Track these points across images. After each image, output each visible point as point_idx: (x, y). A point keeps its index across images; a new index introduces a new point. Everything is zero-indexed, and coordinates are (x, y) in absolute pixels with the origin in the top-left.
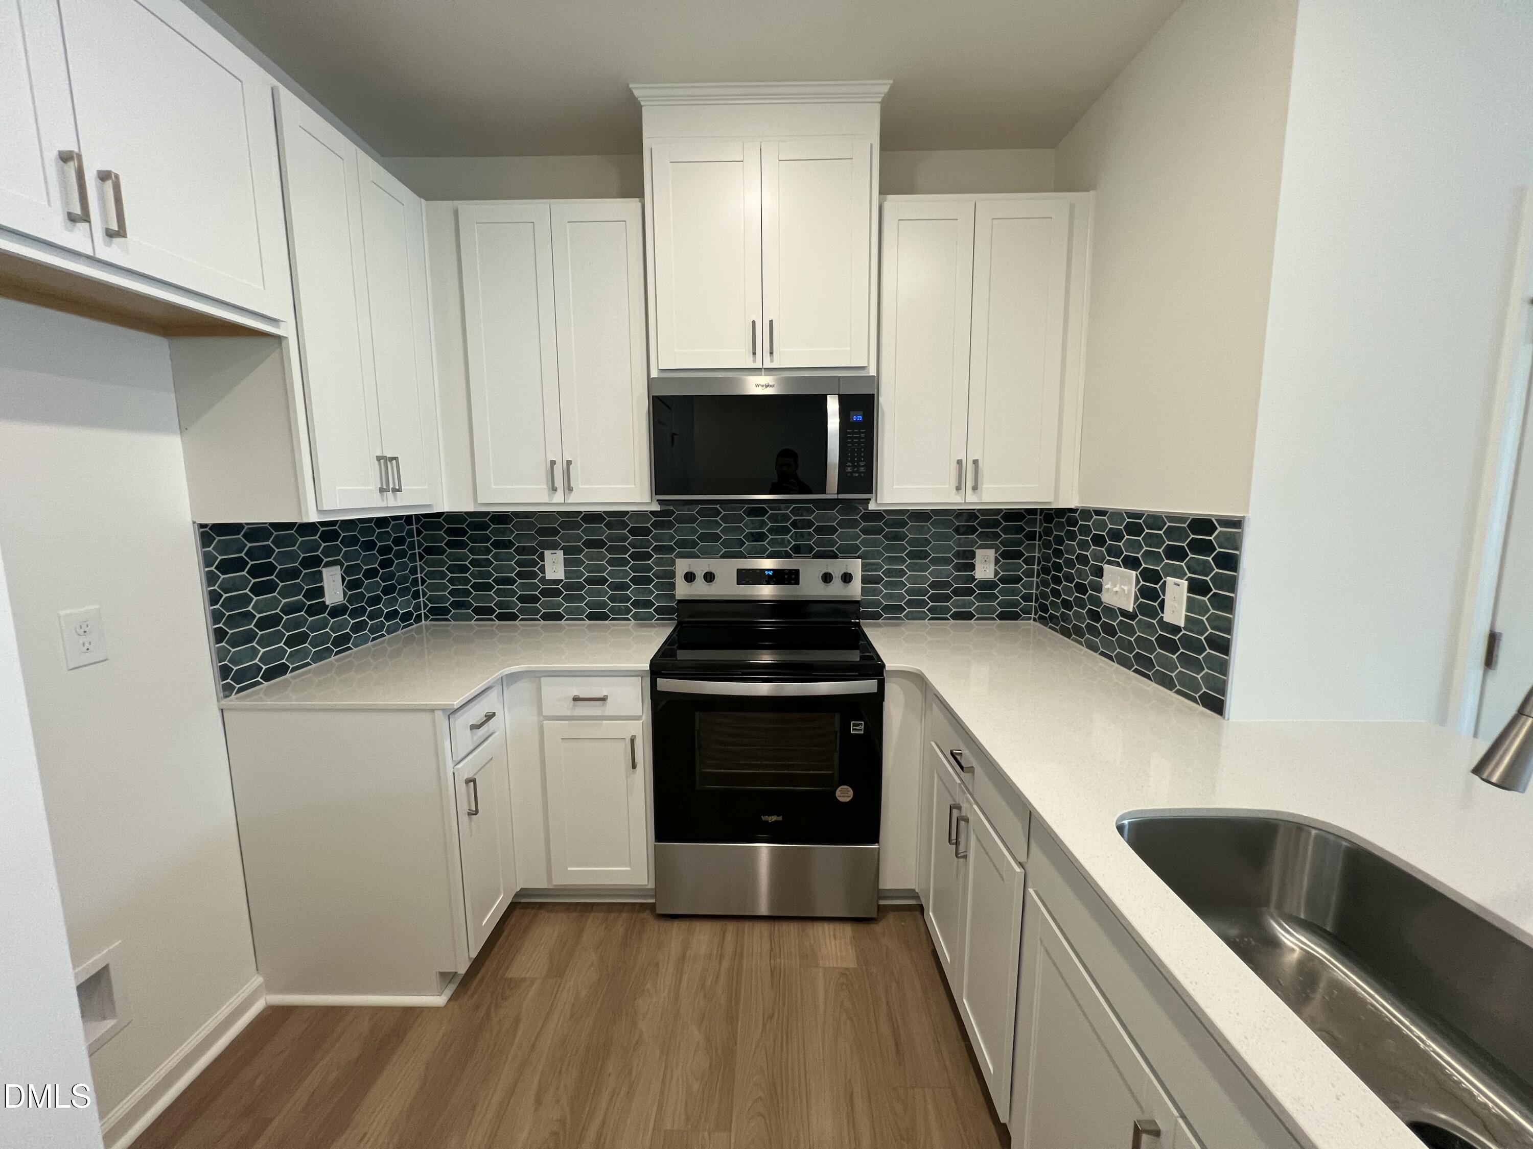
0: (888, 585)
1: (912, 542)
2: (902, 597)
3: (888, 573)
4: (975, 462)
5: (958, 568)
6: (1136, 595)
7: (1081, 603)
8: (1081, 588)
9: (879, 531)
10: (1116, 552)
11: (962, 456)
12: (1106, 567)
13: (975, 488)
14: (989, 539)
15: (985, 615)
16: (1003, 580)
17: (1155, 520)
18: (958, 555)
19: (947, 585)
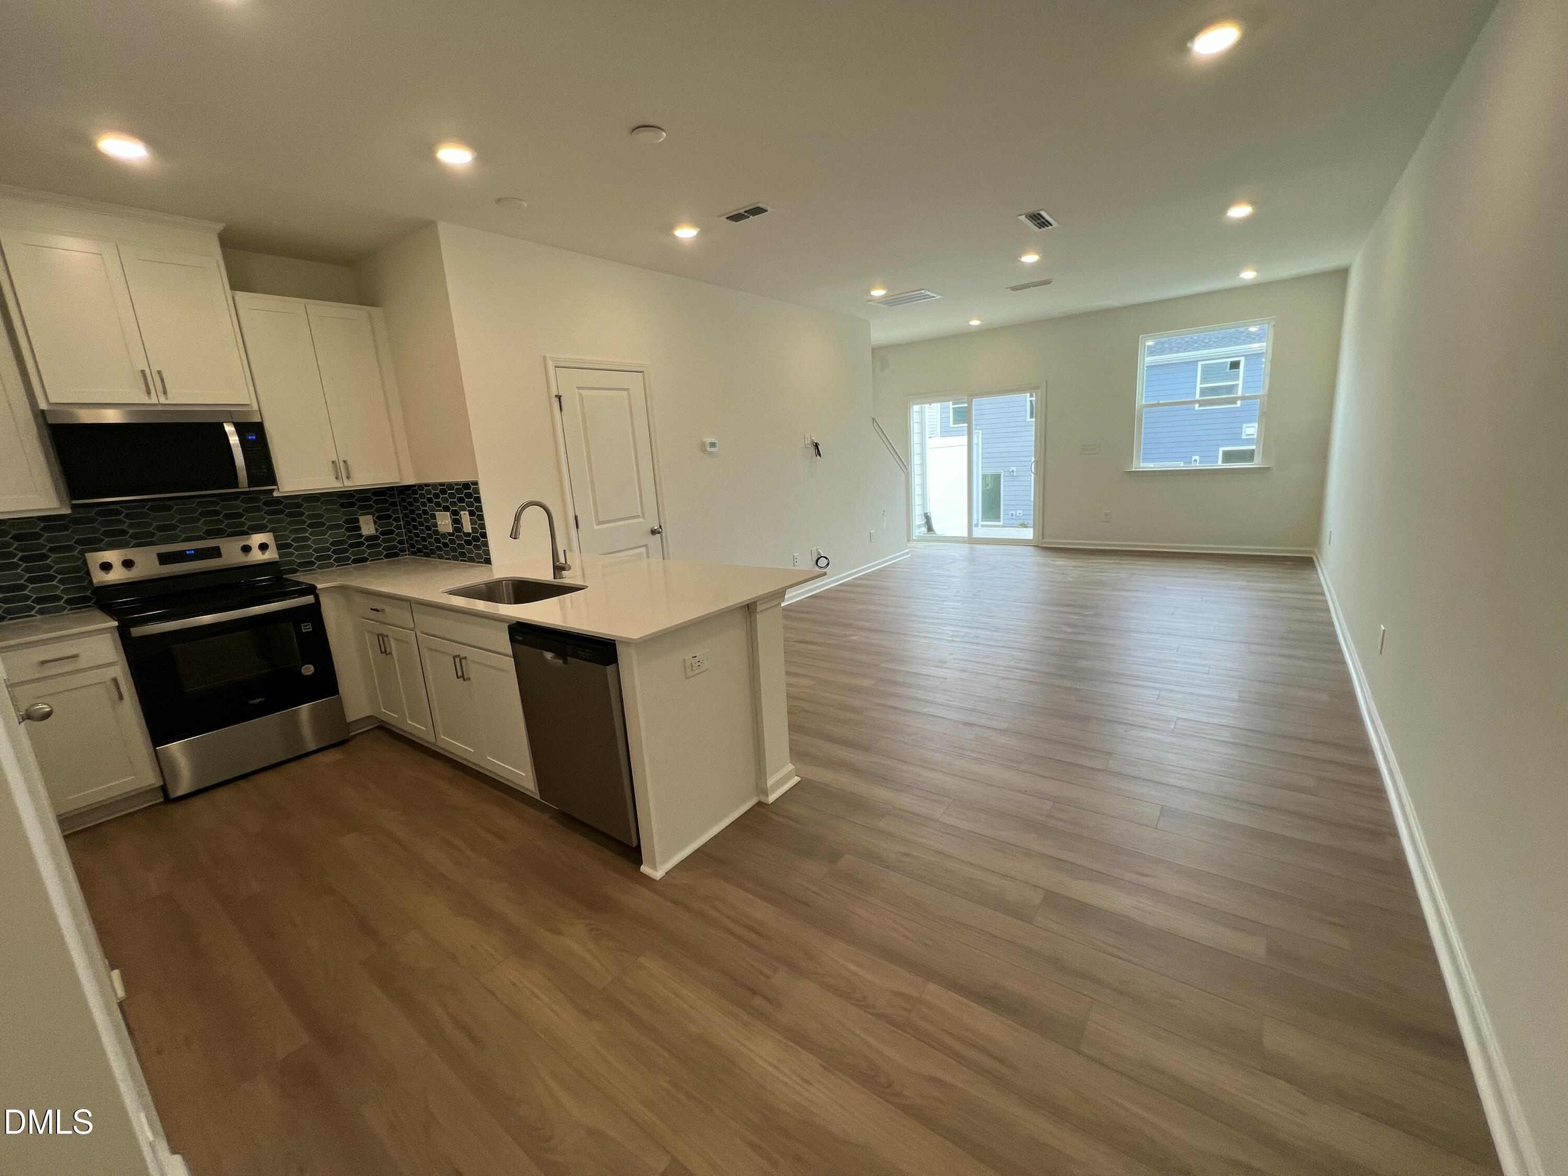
0: (297, 549)
1: (309, 517)
2: (312, 555)
3: (296, 540)
4: (345, 462)
5: (348, 529)
6: (452, 524)
7: (430, 536)
8: (429, 528)
9: (282, 512)
10: (438, 504)
11: (335, 458)
12: (437, 513)
13: (348, 477)
14: (366, 510)
15: (376, 557)
16: (383, 533)
17: (450, 486)
18: (347, 522)
19: (343, 542)
